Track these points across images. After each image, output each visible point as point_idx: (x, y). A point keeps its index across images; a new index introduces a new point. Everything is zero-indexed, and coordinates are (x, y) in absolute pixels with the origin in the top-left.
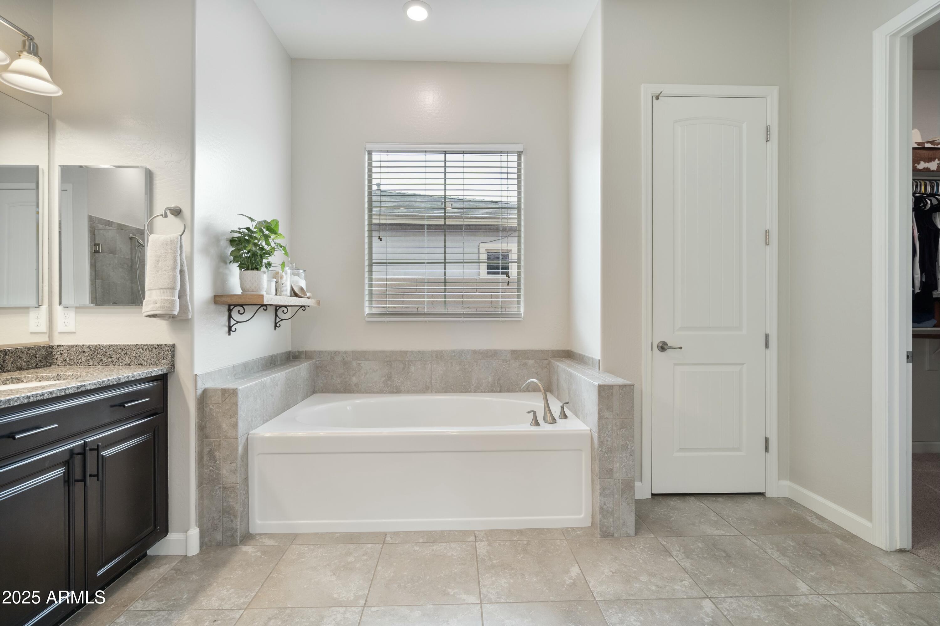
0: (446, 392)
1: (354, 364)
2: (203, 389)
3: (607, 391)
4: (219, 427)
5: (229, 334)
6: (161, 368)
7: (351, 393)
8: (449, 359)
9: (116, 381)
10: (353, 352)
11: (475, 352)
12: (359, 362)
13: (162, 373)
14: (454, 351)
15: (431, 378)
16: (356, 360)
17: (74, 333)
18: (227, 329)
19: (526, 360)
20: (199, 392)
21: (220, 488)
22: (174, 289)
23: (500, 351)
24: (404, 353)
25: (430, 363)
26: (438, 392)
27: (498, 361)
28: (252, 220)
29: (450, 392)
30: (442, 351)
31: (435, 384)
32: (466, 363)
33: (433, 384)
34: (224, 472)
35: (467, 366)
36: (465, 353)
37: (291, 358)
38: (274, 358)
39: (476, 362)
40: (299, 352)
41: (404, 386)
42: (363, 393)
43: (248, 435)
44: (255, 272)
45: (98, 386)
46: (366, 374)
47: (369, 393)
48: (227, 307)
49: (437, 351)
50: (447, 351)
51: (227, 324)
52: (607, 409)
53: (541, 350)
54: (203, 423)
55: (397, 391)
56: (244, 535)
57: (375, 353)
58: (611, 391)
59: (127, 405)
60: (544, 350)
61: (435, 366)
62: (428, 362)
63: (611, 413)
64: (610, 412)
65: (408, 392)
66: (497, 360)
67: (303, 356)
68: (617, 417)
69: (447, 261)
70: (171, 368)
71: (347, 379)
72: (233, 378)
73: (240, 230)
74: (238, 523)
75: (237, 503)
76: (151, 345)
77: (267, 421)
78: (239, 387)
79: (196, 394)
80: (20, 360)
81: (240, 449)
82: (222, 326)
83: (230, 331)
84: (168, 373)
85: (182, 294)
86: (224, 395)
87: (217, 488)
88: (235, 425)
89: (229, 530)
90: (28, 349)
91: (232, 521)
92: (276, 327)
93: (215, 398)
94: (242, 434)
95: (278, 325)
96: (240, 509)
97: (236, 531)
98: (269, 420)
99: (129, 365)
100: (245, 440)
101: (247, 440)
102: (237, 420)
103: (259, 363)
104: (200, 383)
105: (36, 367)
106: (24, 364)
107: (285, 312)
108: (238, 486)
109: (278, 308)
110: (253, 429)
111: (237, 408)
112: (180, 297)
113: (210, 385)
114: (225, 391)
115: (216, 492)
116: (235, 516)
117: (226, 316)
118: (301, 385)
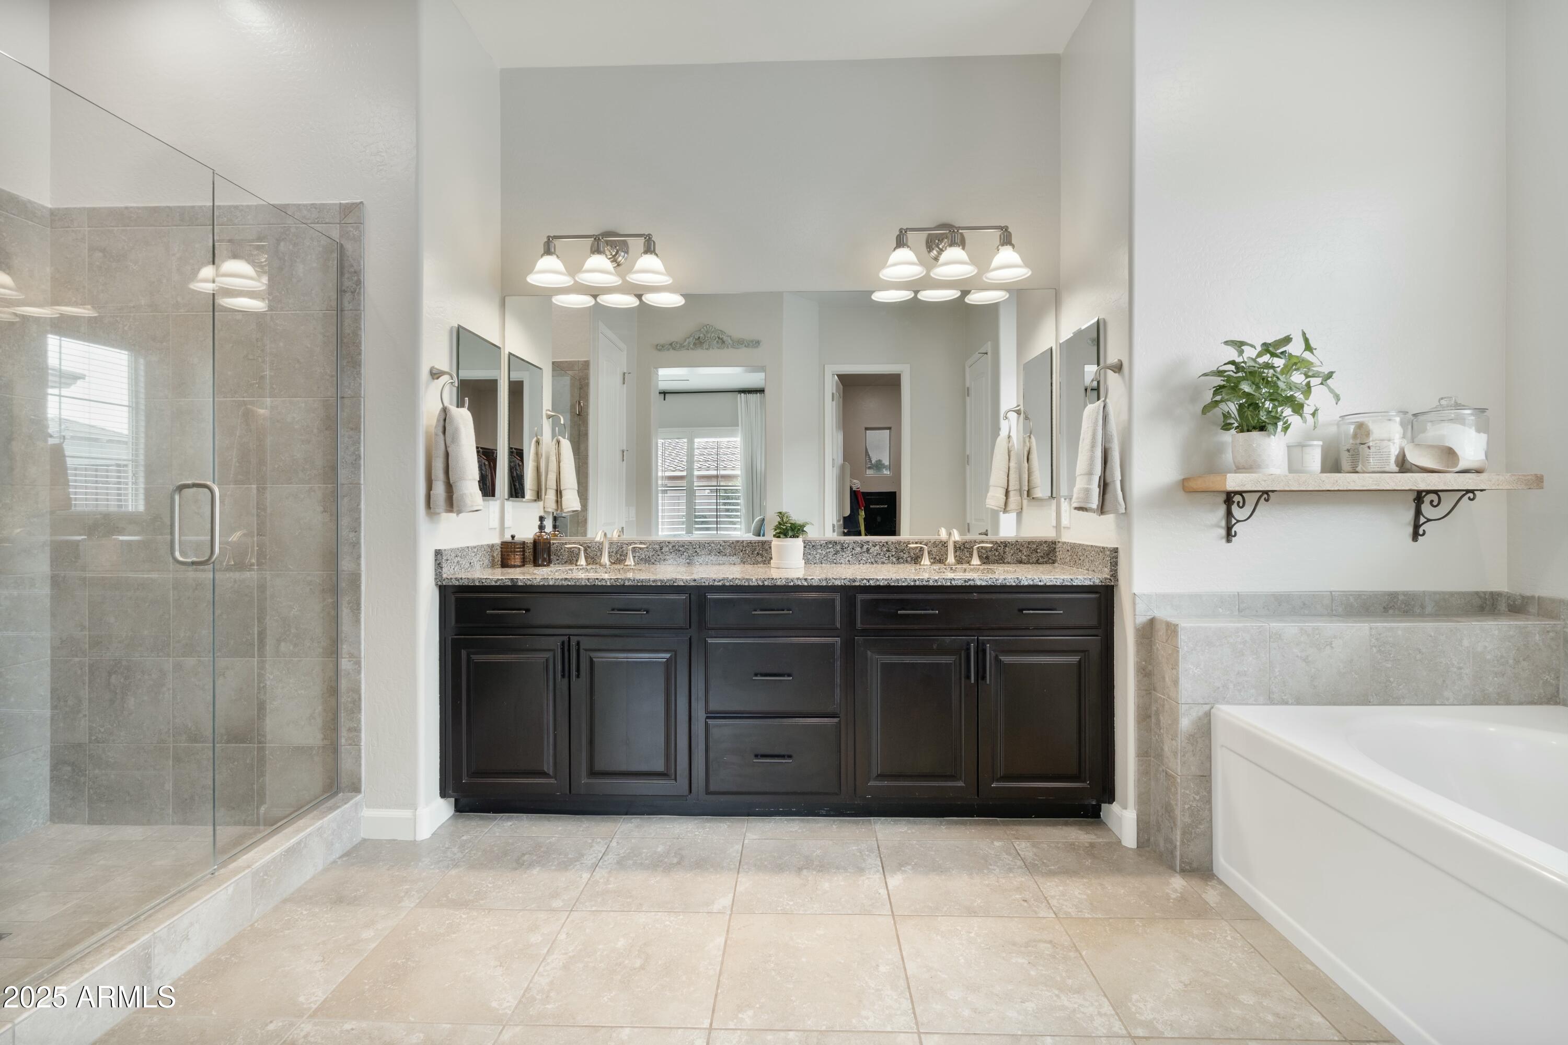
2: (1149, 618)
4: (1164, 678)
5: (1228, 541)
6: (1090, 577)
9: (1014, 582)
13: (1092, 584)
17: (1068, 529)
18: (1223, 532)
20: (1142, 619)
21: (1163, 771)
22: (1091, 474)
28: (1240, 345)
34: (1166, 749)
40: (1524, 597)
43: (1212, 708)
45: (990, 583)
48: (1222, 496)
51: (1223, 523)
54: (1150, 667)
56: (1195, 866)
59: (1025, 612)
67: (1533, 610)
70: (1110, 579)
72: (1237, 613)
73: (1221, 369)
74: (1178, 838)
75: (1176, 805)
76: (1099, 547)
77: (1285, 703)
78: (1184, 624)
79: (1135, 623)
80: (1020, 554)
81: (1185, 723)
82: (1220, 527)
83: (1229, 535)
84: (1113, 586)
85: (1108, 480)
86: (1167, 630)
87: (1161, 769)
88: (1176, 682)
89: (1168, 840)
90: (1029, 543)
91: (1172, 828)
92: (1416, 535)
93: (1161, 633)
94: (1190, 701)
95: (1421, 532)
96: (1182, 817)
97: (1175, 847)
98: (1292, 704)
99: (1088, 570)
100: (1201, 713)
101: (1208, 715)
102: (1178, 673)
103: (1332, 600)
104: (1141, 606)
105: (1037, 562)
106: (1024, 557)
107: (1435, 503)
108: (1179, 781)
109: (1419, 497)
110: (1228, 703)
111: (1178, 656)
112: (1104, 486)
113: (1164, 614)
114: (1168, 625)
115: (1160, 774)
116: (1175, 825)
117: (1223, 512)
118: (1461, 669)
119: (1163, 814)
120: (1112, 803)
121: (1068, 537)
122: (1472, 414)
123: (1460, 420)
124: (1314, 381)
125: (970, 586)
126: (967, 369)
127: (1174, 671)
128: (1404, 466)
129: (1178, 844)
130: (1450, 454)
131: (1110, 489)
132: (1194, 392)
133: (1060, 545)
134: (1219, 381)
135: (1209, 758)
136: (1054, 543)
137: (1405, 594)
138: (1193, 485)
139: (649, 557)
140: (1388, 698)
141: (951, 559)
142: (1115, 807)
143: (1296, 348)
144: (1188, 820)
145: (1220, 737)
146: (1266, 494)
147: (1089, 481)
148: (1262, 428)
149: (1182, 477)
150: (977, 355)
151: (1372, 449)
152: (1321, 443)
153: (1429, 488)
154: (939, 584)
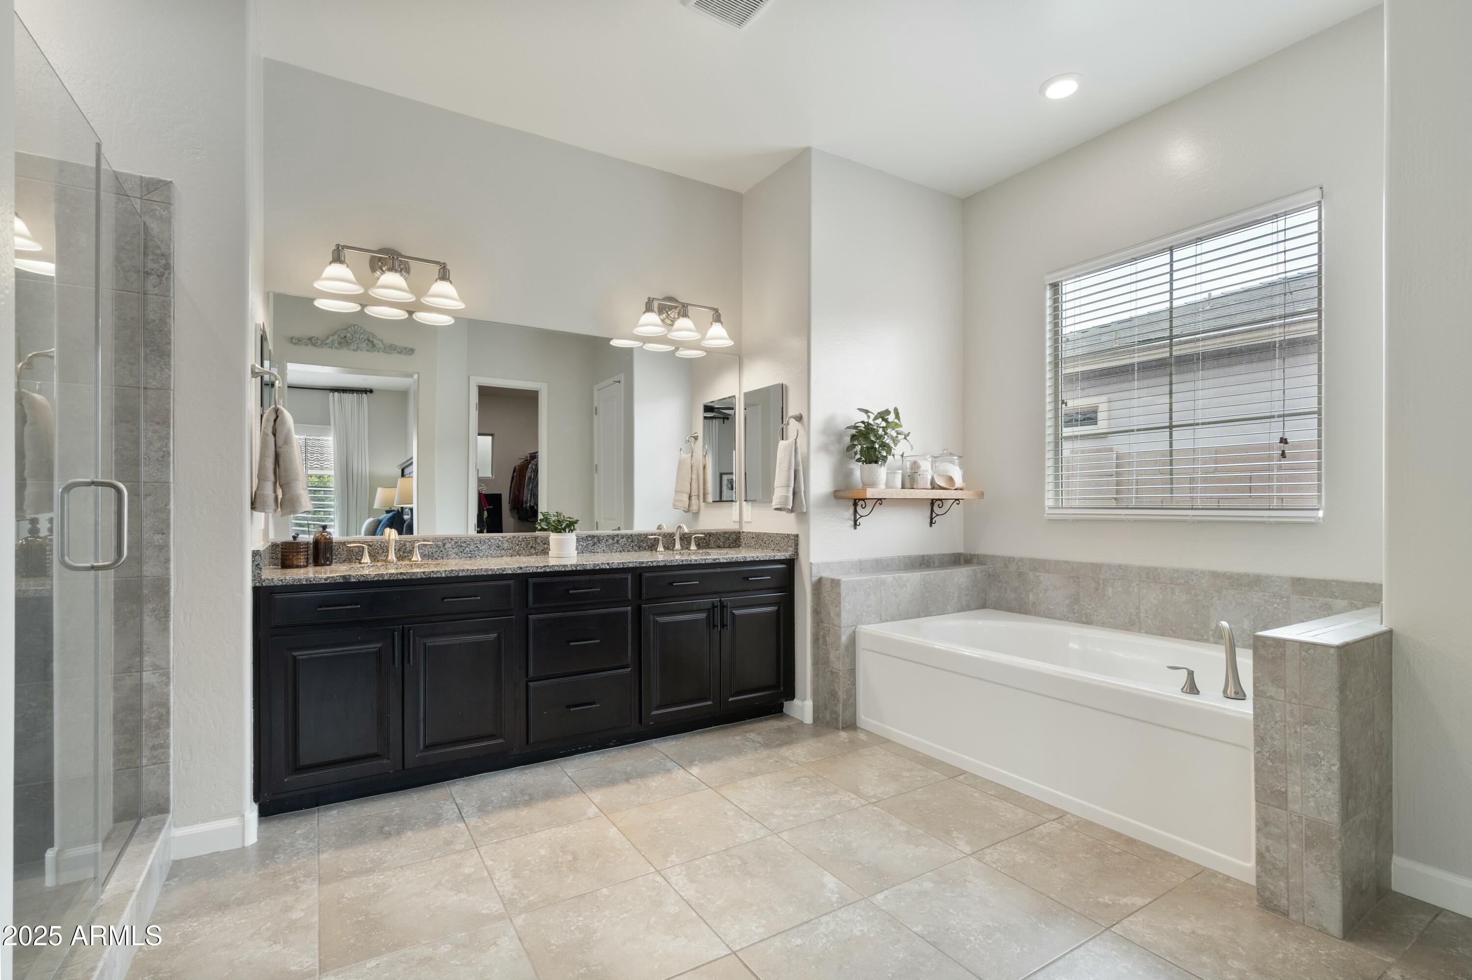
0: (1162, 635)
1: (1031, 575)
2: (818, 577)
3: (1272, 649)
4: (830, 613)
5: (855, 528)
6: (785, 554)
7: (1027, 614)
8: (1168, 582)
9: (743, 559)
10: (1031, 559)
11: (1215, 575)
12: (1037, 574)
13: (787, 557)
14: (1177, 571)
15: (1138, 608)
16: (1033, 570)
17: (750, 522)
18: (852, 523)
19: (1330, 600)
20: (815, 579)
21: (829, 670)
22: (788, 486)
23: (1268, 577)
24: (1097, 567)
25: (1137, 585)
26: (1150, 632)
27: (1264, 595)
28: (867, 412)
29: (1170, 636)
30: (1156, 569)
31: (1146, 619)
32: (1198, 592)
33: (1141, 619)
34: (831, 657)
35: (1200, 598)
36: (1197, 575)
37: (962, 561)
38: (926, 558)
39: (1218, 592)
40: (971, 555)
41: (1097, 616)
42: (1042, 617)
43: (856, 628)
44: (874, 465)
45: (729, 560)
46: (1046, 591)
47: (1049, 617)
48: (853, 501)
49: (1148, 568)
50: (1166, 569)
51: (852, 518)
52: (1272, 681)
53: (1367, 584)
54: (819, 609)
55: (1086, 620)
56: (848, 724)
57: (1058, 563)
58: (1281, 650)
59: (750, 579)
60: (1374, 584)
61: (1145, 590)
62: (1134, 584)
64: (1279, 687)
65: (1103, 625)
66: (1261, 593)
67: (975, 561)
68: (1294, 701)
69: (1174, 424)
70: (794, 554)
71: (1023, 596)
72: (859, 571)
73: (856, 425)
74: (841, 709)
75: (839, 689)
76: (784, 534)
77: (887, 621)
78: (844, 579)
79: (811, 580)
81: (844, 639)
82: (850, 519)
83: (855, 525)
84: (794, 559)
85: (797, 491)
86: (832, 584)
87: (827, 670)
88: (839, 615)
89: (834, 713)
90: (724, 533)
91: (836, 704)
92: (931, 523)
93: (827, 587)
94: (846, 625)
95: (934, 522)
96: (842, 695)
97: (839, 715)
98: (890, 621)
99: (773, 550)
100: (851, 632)
101: (854, 632)
102: (840, 609)
103: (900, 561)
104: (814, 570)
105: (729, 547)
106: (721, 544)
107: (940, 506)
108: (841, 674)
109: (933, 502)
110: (863, 624)
111: (840, 598)
112: (794, 494)
113: (827, 574)
114: (833, 580)
115: (827, 674)
116: (838, 701)
117: (851, 511)
118: (953, 593)
119: (830, 697)
120: (793, 699)
121: (746, 529)
122: (957, 459)
123: (952, 462)
124: (901, 437)
125: (717, 563)
126: (595, 392)
127: (838, 609)
128: (934, 486)
129: (841, 712)
130: (951, 480)
131: (797, 496)
132: (840, 436)
133: (744, 534)
134: (854, 432)
135: (855, 658)
136: (739, 533)
137: (928, 556)
138: (842, 494)
139: (432, 553)
140: (928, 614)
141: (678, 546)
142: (796, 702)
143: (891, 418)
144: (845, 697)
145: (861, 644)
146: (880, 501)
147: (788, 492)
148: (876, 462)
149: (834, 490)
150: (608, 382)
151: (921, 476)
152: (901, 471)
153: (937, 498)
154: (698, 562)
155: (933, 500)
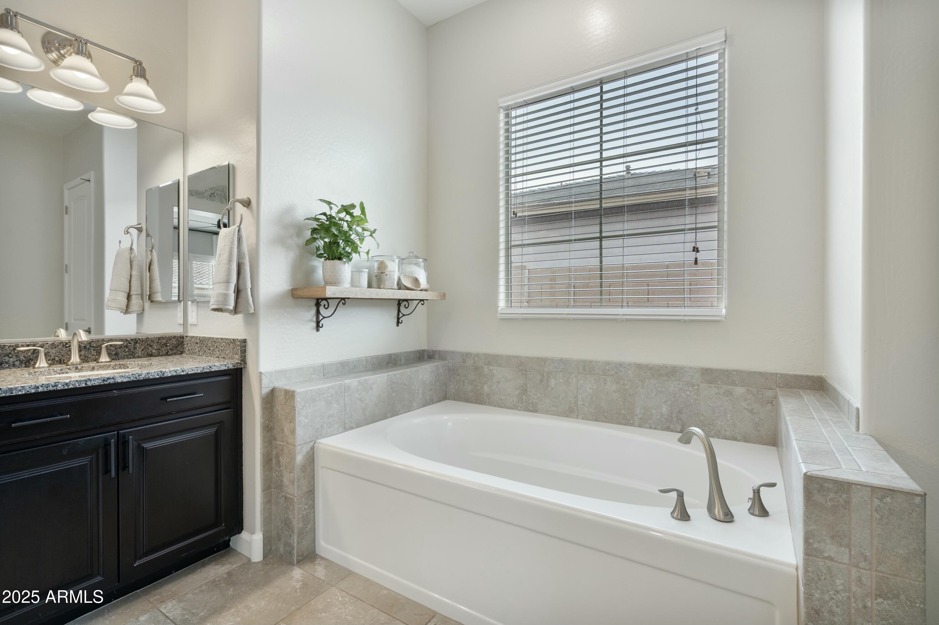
0: (596, 420)
1: (486, 370)
2: (271, 388)
3: (832, 495)
4: (283, 430)
5: (318, 330)
7: (482, 404)
8: (601, 374)
9: (158, 375)
10: (485, 355)
11: (639, 367)
12: (491, 368)
14: (608, 363)
15: (576, 397)
16: (488, 365)
17: (196, 325)
18: (314, 325)
19: (731, 387)
20: (265, 391)
21: (283, 496)
22: (228, 282)
23: (682, 368)
24: (543, 361)
25: (576, 376)
26: (586, 418)
27: (679, 384)
28: (329, 203)
29: (603, 421)
30: (591, 362)
31: (583, 406)
32: (626, 382)
33: (579, 406)
34: (285, 480)
35: (627, 387)
36: (625, 367)
37: (426, 357)
38: (393, 357)
39: (642, 382)
40: (433, 351)
41: (542, 404)
42: (495, 406)
43: (315, 443)
44: (337, 262)
45: (132, 379)
46: (498, 383)
47: (501, 407)
48: (315, 301)
49: (584, 362)
50: (599, 362)
51: (315, 319)
52: (832, 538)
53: (760, 373)
54: (272, 424)
55: (533, 409)
56: (305, 555)
57: (509, 358)
58: (844, 496)
59: (168, 400)
60: (766, 373)
61: (582, 381)
62: (573, 376)
63: (843, 548)
64: (841, 545)
65: (546, 412)
66: (677, 382)
67: (437, 357)
68: (862, 564)
69: (604, 234)
70: (241, 364)
71: (478, 388)
72: (322, 377)
73: (317, 217)
74: (295, 541)
75: (294, 518)
76: (230, 339)
77: (352, 428)
78: (299, 389)
79: (261, 394)
80: (150, 348)
81: (299, 458)
82: (312, 321)
83: (318, 326)
84: (242, 368)
85: (241, 287)
86: (285, 396)
87: (281, 496)
88: (293, 432)
89: (288, 544)
90: (159, 339)
91: (290, 535)
92: (398, 323)
93: (280, 398)
94: (302, 442)
95: (400, 321)
96: (297, 524)
97: (293, 548)
98: (355, 428)
99: (218, 357)
100: (308, 449)
101: (313, 448)
102: (295, 425)
103: (367, 361)
104: (265, 381)
105: (167, 354)
107: (407, 306)
108: (296, 500)
109: (400, 302)
110: (324, 437)
111: (295, 413)
112: (238, 292)
113: (281, 384)
114: (287, 392)
115: (280, 499)
116: (293, 532)
117: (314, 311)
118: (418, 390)
119: (282, 527)
120: (241, 532)
121: (193, 332)
122: (422, 262)
123: (417, 264)
124: (367, 233)
126: (66, 193)
127: (292, 424)
128: (400, 286)
129: (295, 545)
130: (416, 281)
131: (242, 294)
132: (298, 229)
133: (188, 339)
134: (315, 225)
135: (313, 477)
136: (182, 337)
137: (394, 354)
138: (300, 293)
140: (394, 413)
141: (75, 358)
142: (244, 535)
143: (357, 212)
144: (301, 525)
145: (321, 461)
146: (343, 301)
147: (227, 288)
148: (340, 259)
149: (291, 288)
150: (78, 180)
151: (388, 276)
152: (367, 270)
153: (403, 298)
155: (399, 300)
